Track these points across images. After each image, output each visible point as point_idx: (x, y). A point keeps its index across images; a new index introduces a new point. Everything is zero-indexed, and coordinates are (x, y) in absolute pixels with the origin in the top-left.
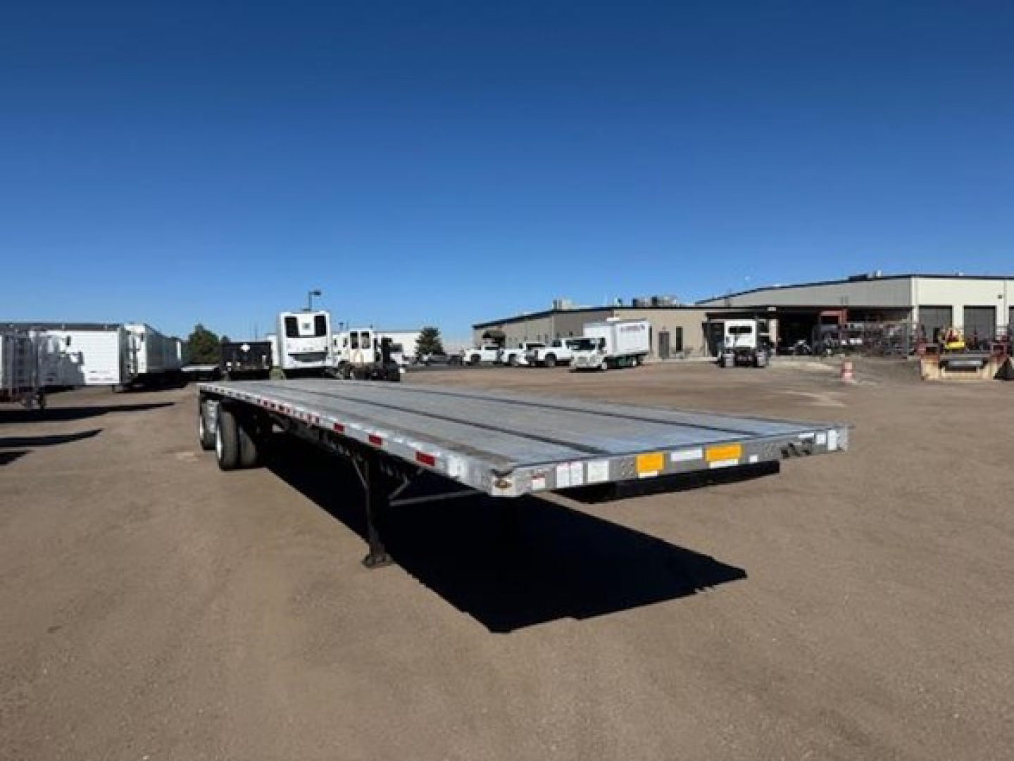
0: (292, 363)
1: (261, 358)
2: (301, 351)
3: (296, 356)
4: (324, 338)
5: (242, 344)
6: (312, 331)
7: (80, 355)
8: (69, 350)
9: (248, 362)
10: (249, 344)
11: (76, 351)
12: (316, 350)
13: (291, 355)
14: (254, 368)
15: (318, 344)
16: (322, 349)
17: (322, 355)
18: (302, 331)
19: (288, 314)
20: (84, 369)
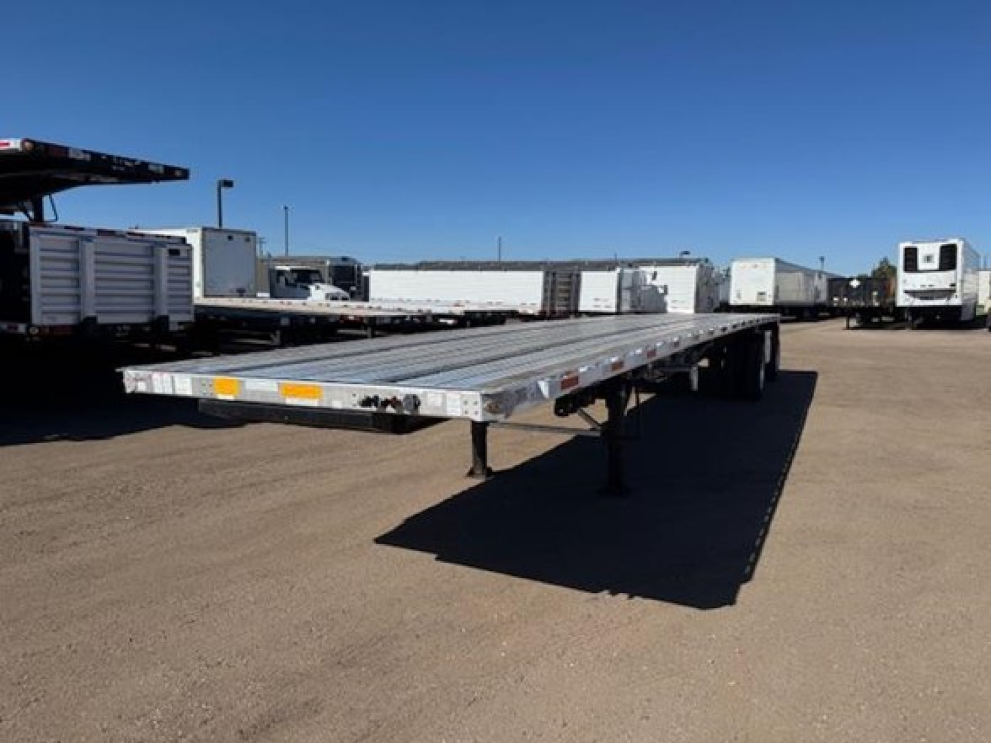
0: (907, 300)
1: (870, 294)
2: (918, 288)
3: (913, 293)
4: (952, 273)
5: (851, 279)
6: (935, 264)
7: (665, 288)
8: (655, 283)
9: (857, 298)
10: (859, 279)
11: (663, 284)
12: (938, 286)
13: (906, 292)
14: (862, 304)
15: (942, 280)
16: (947, 287)
17: (949, 293)
18: (922, 265)
19: (909, 244)
20: (668, 299)
